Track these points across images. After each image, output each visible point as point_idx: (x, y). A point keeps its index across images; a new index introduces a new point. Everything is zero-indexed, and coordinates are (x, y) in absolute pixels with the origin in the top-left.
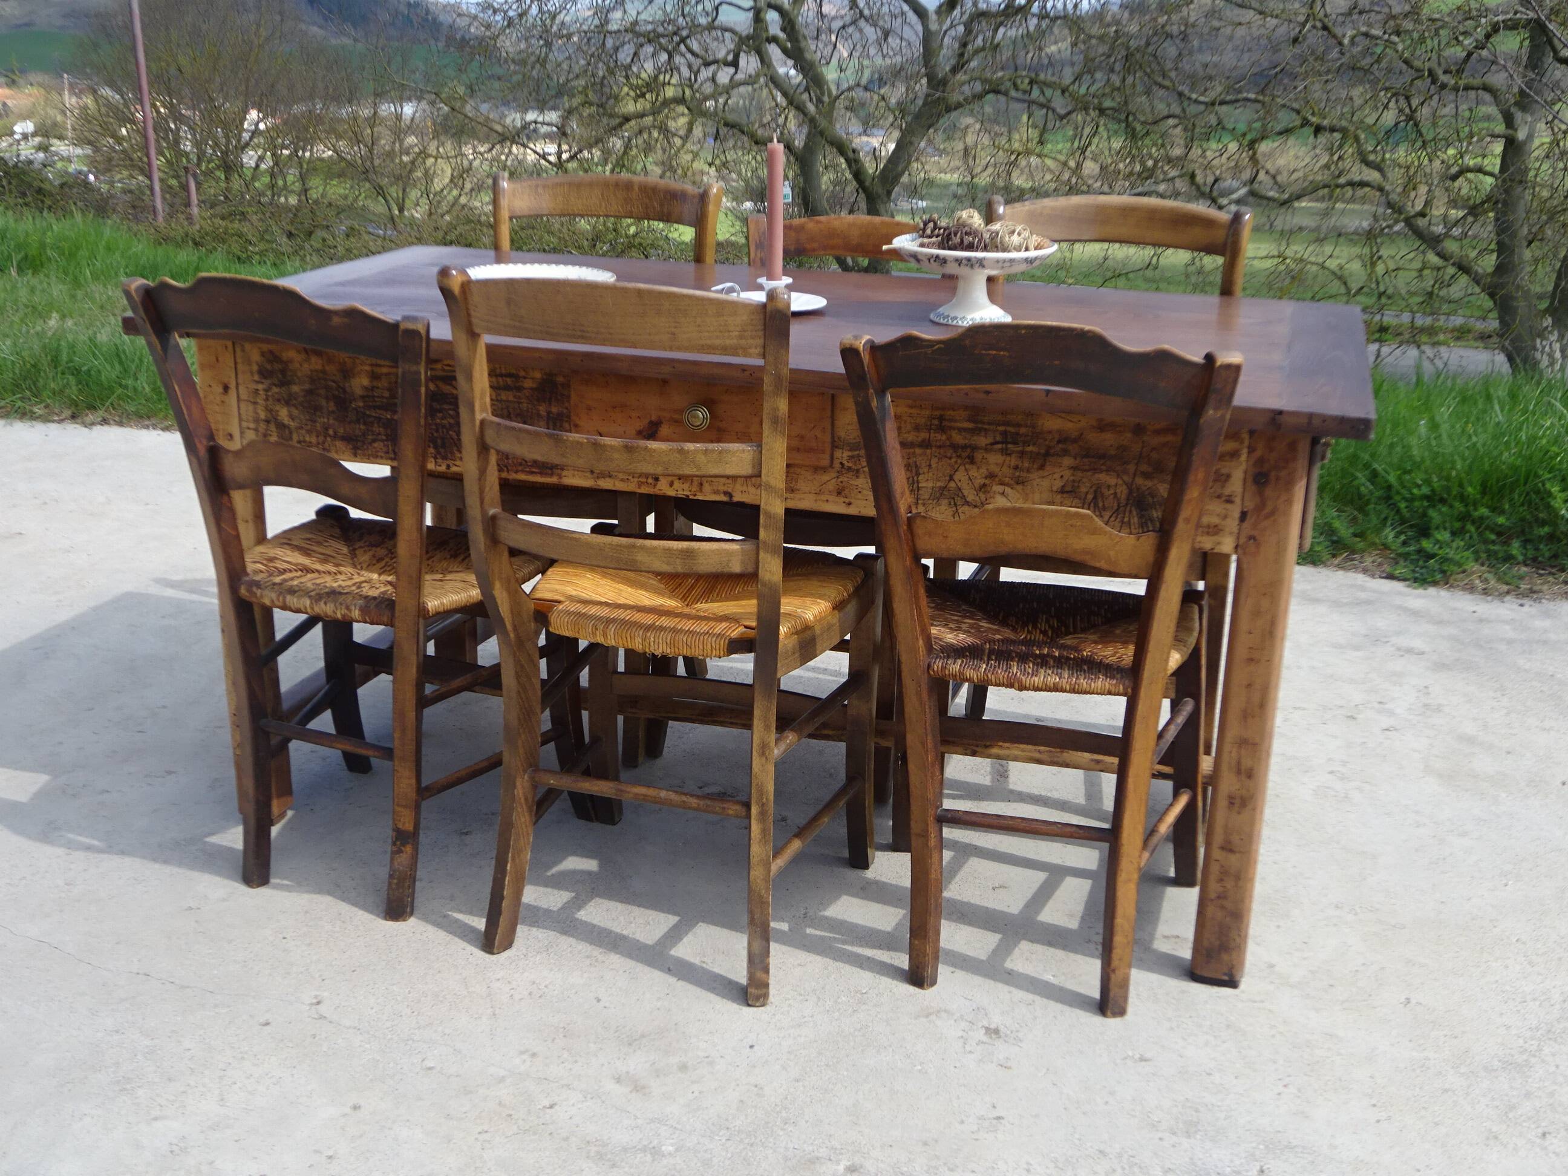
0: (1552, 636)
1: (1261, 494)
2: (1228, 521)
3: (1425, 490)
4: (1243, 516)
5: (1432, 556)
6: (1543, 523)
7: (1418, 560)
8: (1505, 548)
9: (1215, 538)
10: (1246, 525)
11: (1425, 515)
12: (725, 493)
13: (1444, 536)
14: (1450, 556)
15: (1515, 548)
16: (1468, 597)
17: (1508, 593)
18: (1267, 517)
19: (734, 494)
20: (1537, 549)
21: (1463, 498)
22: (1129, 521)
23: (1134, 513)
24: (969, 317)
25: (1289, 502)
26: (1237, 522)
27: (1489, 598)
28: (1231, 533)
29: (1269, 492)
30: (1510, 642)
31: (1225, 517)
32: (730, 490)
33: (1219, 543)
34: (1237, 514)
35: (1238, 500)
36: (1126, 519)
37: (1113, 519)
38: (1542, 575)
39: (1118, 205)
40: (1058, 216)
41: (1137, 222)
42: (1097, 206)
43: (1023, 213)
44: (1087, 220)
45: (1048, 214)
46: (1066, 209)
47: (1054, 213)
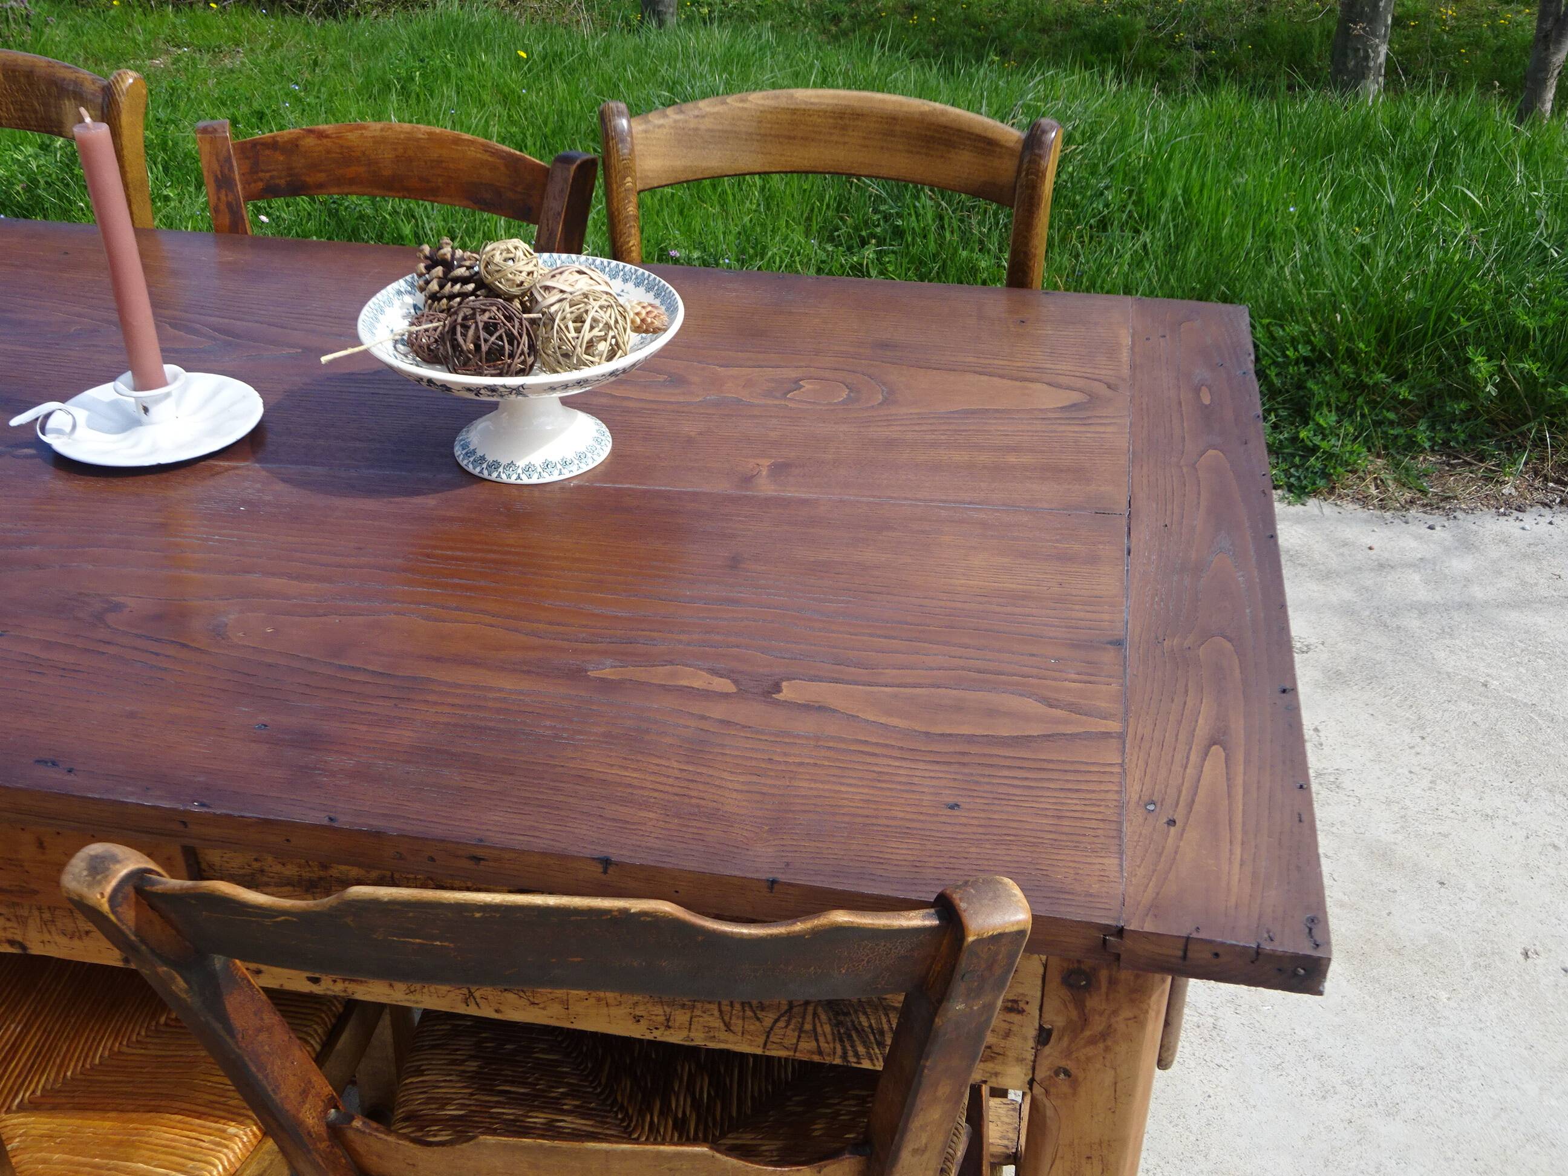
0: (1478, 592)
1: (1080, 1005)
2: (1015, 1042)
3: (1304, 350)
4: (1044, 1036)
5: (1314, 449)
6: (1456, 395)
7: (1293, 456)
8: (1409, 431)
9: (989, 1066)
10: (1047, 1050)
11: (1300, 386)
12: (12, 943)
13: (1327, 419)
14: (1336, 450)
15: (1422, 433)
16: (1361, 513)
17: (1412, 502)
18: (1092, 1041)
19: (28, 944)
20: (1449, 430)
21: (1351, 356)
22: (815, 1029)
23: (823, 1017)
24: (522, 463)
25: (1139, 1021)
26: (1031, 1043)
27: (1388, 515)
28: (1020, 1060)
29: (1094, 1002)
30: (1423, 609)
31: (1007, 1035)
32: (19, 938)
33: (996, 1074)
34: (1031, 1032)
35: (1033, 1010)
36: (808, 1027)
37: (781, 1024)
38: (1454, 466)
39: (829, 109)
40: (726, 131)
41: (864, 138)
42: (794, 111)
43: (665, 131)
44: (777, 136)
45: (708, 130)
46: (741, 119)
47: (720, 127)
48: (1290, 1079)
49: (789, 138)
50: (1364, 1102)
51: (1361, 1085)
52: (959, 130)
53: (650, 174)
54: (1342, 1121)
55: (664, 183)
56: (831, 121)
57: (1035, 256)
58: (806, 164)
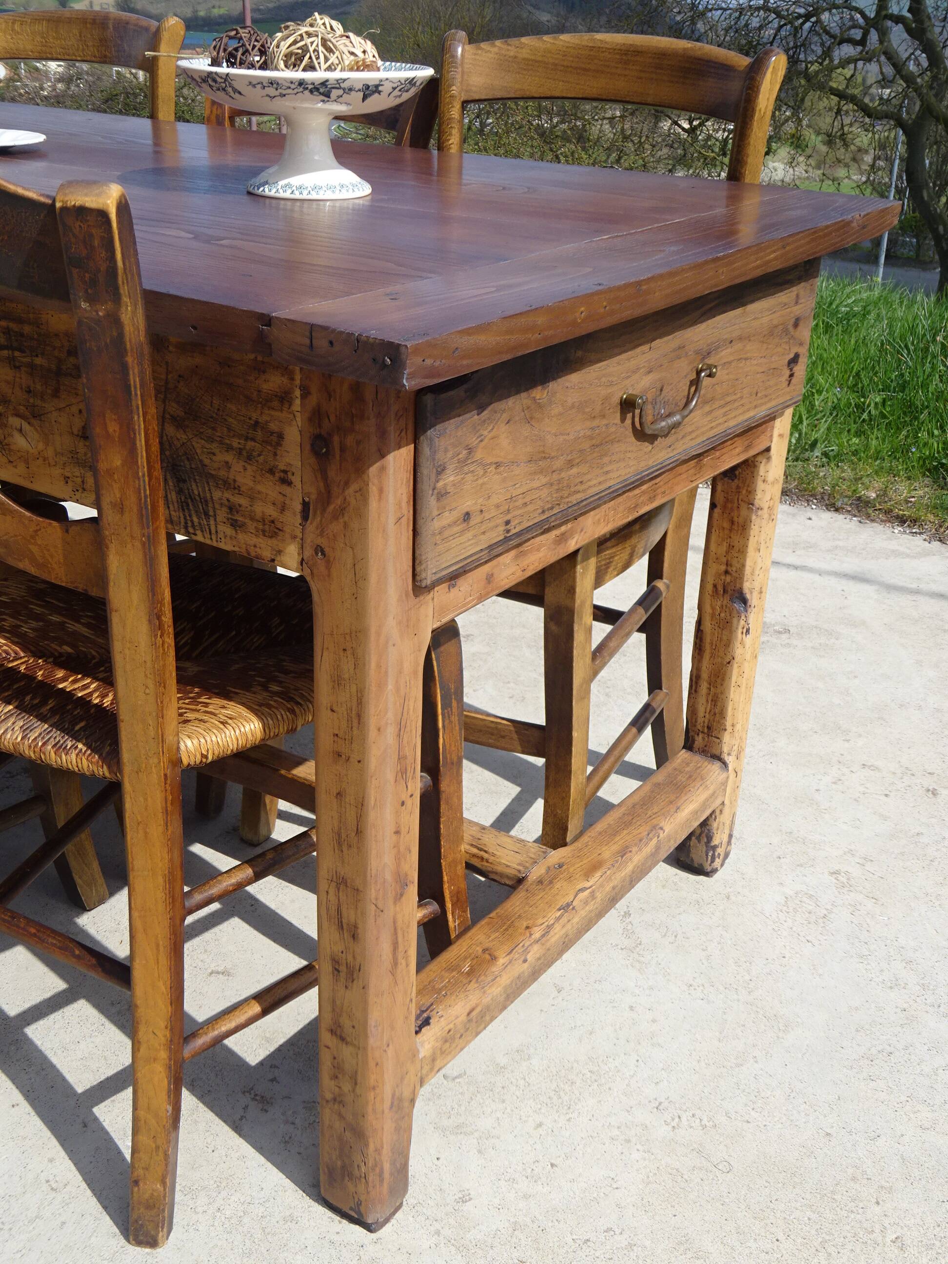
1: (324, 473)
2: (288, 515)
4: (306, 510)
10: (310, 526)
18: (335, 517)
26: (299, 519)
29: (333, 473)
31: (283, 508)
33: (280, 552)
34: (297, 505)
35: (296, 481)
39: (618, 47)
40: (536, 61)
41: (641, 71)
42: (592, 48)
43: (491, 55)
44: (576, 68)
45: (524, 59)
46: (550, 52)
47: (533, 57)
48: (869, 967)
49: (585, 70)
50: (928, 1002)
51: (934, 990)
52: (708, 61)
53: (474, 89)
54: (897, 1007)
55: (483, 97)
56: (618, 57)
57: (746, 163)
58: (594, 93)
